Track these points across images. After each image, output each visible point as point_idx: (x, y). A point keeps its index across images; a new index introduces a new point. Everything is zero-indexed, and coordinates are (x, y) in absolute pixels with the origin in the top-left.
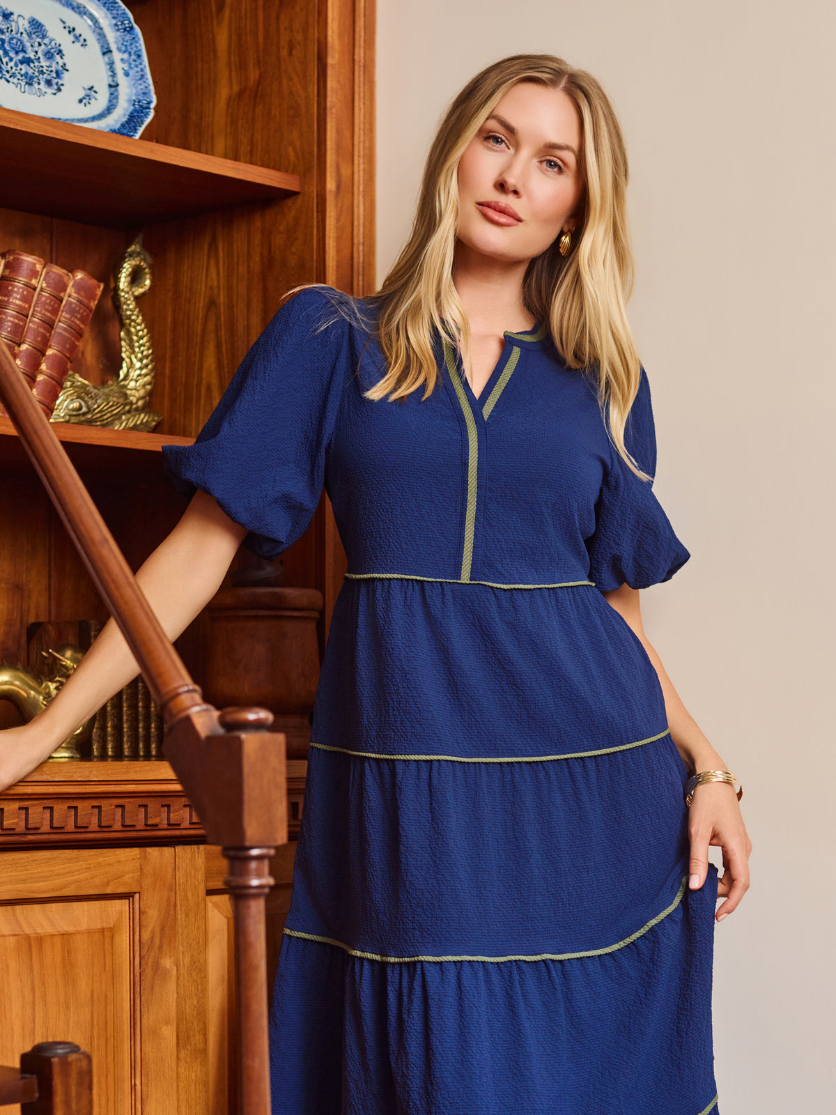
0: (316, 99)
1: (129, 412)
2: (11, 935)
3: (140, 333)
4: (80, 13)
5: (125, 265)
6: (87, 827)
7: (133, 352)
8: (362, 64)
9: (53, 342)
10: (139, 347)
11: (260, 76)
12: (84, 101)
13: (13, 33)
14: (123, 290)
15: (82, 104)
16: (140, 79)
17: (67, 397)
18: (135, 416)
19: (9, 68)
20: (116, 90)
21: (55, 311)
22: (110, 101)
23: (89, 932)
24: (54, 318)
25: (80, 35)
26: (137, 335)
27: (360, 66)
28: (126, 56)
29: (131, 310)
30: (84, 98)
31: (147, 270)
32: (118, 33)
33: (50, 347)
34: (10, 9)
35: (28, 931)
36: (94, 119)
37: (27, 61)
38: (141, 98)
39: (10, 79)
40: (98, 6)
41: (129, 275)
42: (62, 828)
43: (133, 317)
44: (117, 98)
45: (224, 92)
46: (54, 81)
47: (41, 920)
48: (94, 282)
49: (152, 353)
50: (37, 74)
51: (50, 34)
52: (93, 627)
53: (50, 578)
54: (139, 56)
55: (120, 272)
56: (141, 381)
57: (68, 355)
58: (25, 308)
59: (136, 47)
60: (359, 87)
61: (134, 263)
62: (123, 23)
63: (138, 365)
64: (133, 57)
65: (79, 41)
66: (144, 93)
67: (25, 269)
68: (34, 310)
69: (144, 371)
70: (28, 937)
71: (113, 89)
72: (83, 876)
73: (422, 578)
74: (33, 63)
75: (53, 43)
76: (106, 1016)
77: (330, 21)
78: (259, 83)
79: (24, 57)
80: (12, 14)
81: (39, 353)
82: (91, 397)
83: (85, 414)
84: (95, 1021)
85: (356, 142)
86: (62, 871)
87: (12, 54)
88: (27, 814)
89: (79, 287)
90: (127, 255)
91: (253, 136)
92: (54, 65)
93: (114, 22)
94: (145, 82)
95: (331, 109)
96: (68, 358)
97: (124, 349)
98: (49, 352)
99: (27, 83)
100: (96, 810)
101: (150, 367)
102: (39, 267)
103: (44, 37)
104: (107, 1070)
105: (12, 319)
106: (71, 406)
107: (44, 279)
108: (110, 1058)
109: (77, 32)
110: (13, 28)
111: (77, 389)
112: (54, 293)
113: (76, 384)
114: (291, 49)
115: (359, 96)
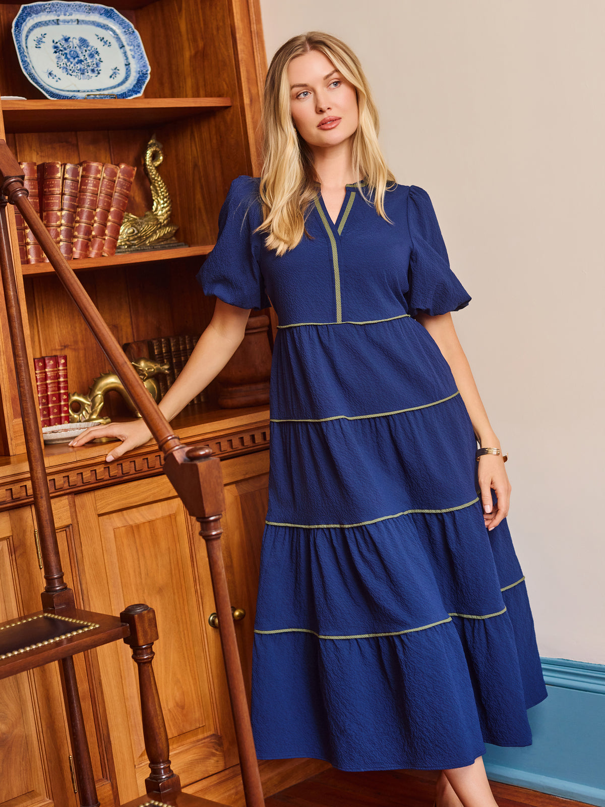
0: (233, 56)
1: (160, 228)
2: (123, 527)
3: (161, 186)
4: (105, 29)
5: (147, 152)
6: (154, 467)
7: (159, 196)
8: (256, 33)
9: (114, 203)
10: (161, 193)
11: (204, 45)
12: (113, 76)
13: (71, 48)
14: (148, 165)
15: (112, 78)
16: (141, 59)
17: (126, 227)
18: (163, 229)
19: (71, 68)
20: (129, 67)
21: (112, 188)
22: (127, 73)
23: (163, 518)
24: (112, 191)
25: (107, 41)
26: (159, 187)
27: (255, 34)
28: (132, 47)
29: (154, 175)
30: (113, 75)
31: (160, 152)
32: (127, 36)
33: (112, 206)
34: (68, 36)
35: (131, 523)
36: (119, 85)
37: (80, 62)
38: (142, 69)
39: (72, 74)
40: (114, 23)
41: (151, 157)
42: (141, 470)
43: (156, 178)
44: (130, 71)
45: (187, 54)
46: (96, 69)
47: (137, 517)
48: (131, 168)
49: (169, 195)
50: (86, 67)
51: (91, 44)
52: (155, 345)
53: (131, 318)
54: (139, 46)
55: (146, 156)
56: (164, 211)
57: (122, 209)
58: (95, 191)
59: (137, 42)
60: (256, 45)
61: (152, 149)
62: (128, 30)
63: (162, 202)
64: (136, 47)
65: (106, 44)
66: (144, 66)
67: (93, 170)
68: (101, 190)
69: (166, 205)
70: (131, 526)
71: (127, 66)
72: (156, 491)
73: (316, 324)
74: (83, 62)
75: (93, 49)
76: (177, 558)
77: (235, 14)
78: (204, 48)
79: (78, 60)
80: (69, 38)
81: (106, 212)
82: (139, 225)
83: (136, 234)
84: (172, 562)
85: (258, 75)
86: (145, 490)
87: (72, 60)
88: (122, 466)
89: (123, 172)
90: (148, 146)
91: (204, 77)
92: (95, 60)
93: (124, 30)
94: (143, 60)
95: (242, 60)
96: (123, 211)
97: (153, 195)
98: (112, 209)
99: (81, 74)
100: (158, 457)
101: (168, 202)
102: (100, 168)
103: (88, 46)
104: (181, 585)
105: (90, 198)
106: (129, 232)
107: (104, 172)
108: (182, 578)
109: (105, 40)
110: (71, 46)
111: (131, 222)
112: (111, 179)
113: (130, 220)
114: (218, 29)
115: (256, 49)
